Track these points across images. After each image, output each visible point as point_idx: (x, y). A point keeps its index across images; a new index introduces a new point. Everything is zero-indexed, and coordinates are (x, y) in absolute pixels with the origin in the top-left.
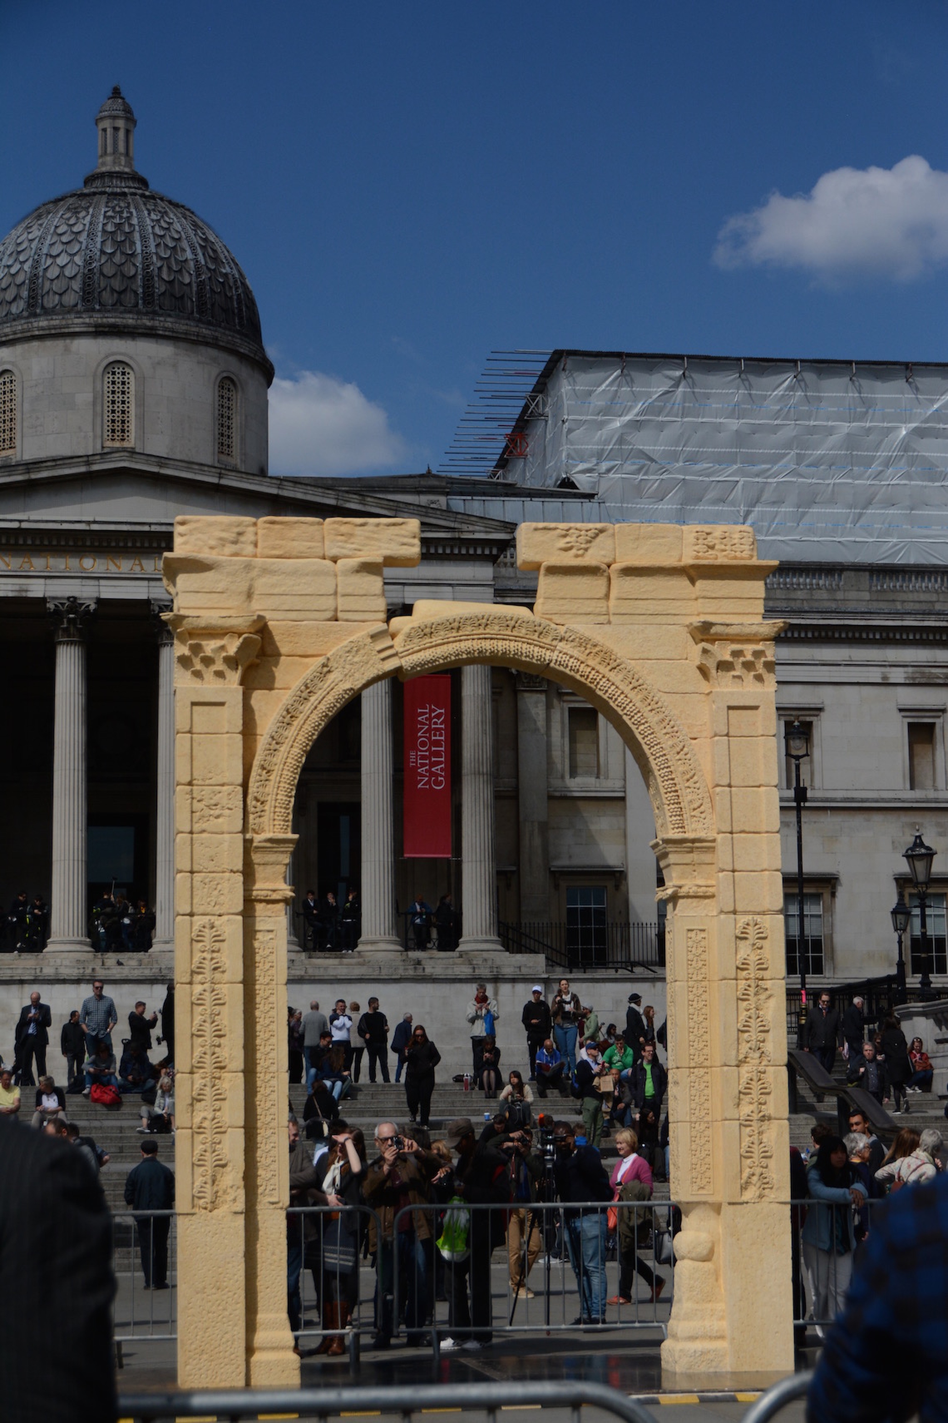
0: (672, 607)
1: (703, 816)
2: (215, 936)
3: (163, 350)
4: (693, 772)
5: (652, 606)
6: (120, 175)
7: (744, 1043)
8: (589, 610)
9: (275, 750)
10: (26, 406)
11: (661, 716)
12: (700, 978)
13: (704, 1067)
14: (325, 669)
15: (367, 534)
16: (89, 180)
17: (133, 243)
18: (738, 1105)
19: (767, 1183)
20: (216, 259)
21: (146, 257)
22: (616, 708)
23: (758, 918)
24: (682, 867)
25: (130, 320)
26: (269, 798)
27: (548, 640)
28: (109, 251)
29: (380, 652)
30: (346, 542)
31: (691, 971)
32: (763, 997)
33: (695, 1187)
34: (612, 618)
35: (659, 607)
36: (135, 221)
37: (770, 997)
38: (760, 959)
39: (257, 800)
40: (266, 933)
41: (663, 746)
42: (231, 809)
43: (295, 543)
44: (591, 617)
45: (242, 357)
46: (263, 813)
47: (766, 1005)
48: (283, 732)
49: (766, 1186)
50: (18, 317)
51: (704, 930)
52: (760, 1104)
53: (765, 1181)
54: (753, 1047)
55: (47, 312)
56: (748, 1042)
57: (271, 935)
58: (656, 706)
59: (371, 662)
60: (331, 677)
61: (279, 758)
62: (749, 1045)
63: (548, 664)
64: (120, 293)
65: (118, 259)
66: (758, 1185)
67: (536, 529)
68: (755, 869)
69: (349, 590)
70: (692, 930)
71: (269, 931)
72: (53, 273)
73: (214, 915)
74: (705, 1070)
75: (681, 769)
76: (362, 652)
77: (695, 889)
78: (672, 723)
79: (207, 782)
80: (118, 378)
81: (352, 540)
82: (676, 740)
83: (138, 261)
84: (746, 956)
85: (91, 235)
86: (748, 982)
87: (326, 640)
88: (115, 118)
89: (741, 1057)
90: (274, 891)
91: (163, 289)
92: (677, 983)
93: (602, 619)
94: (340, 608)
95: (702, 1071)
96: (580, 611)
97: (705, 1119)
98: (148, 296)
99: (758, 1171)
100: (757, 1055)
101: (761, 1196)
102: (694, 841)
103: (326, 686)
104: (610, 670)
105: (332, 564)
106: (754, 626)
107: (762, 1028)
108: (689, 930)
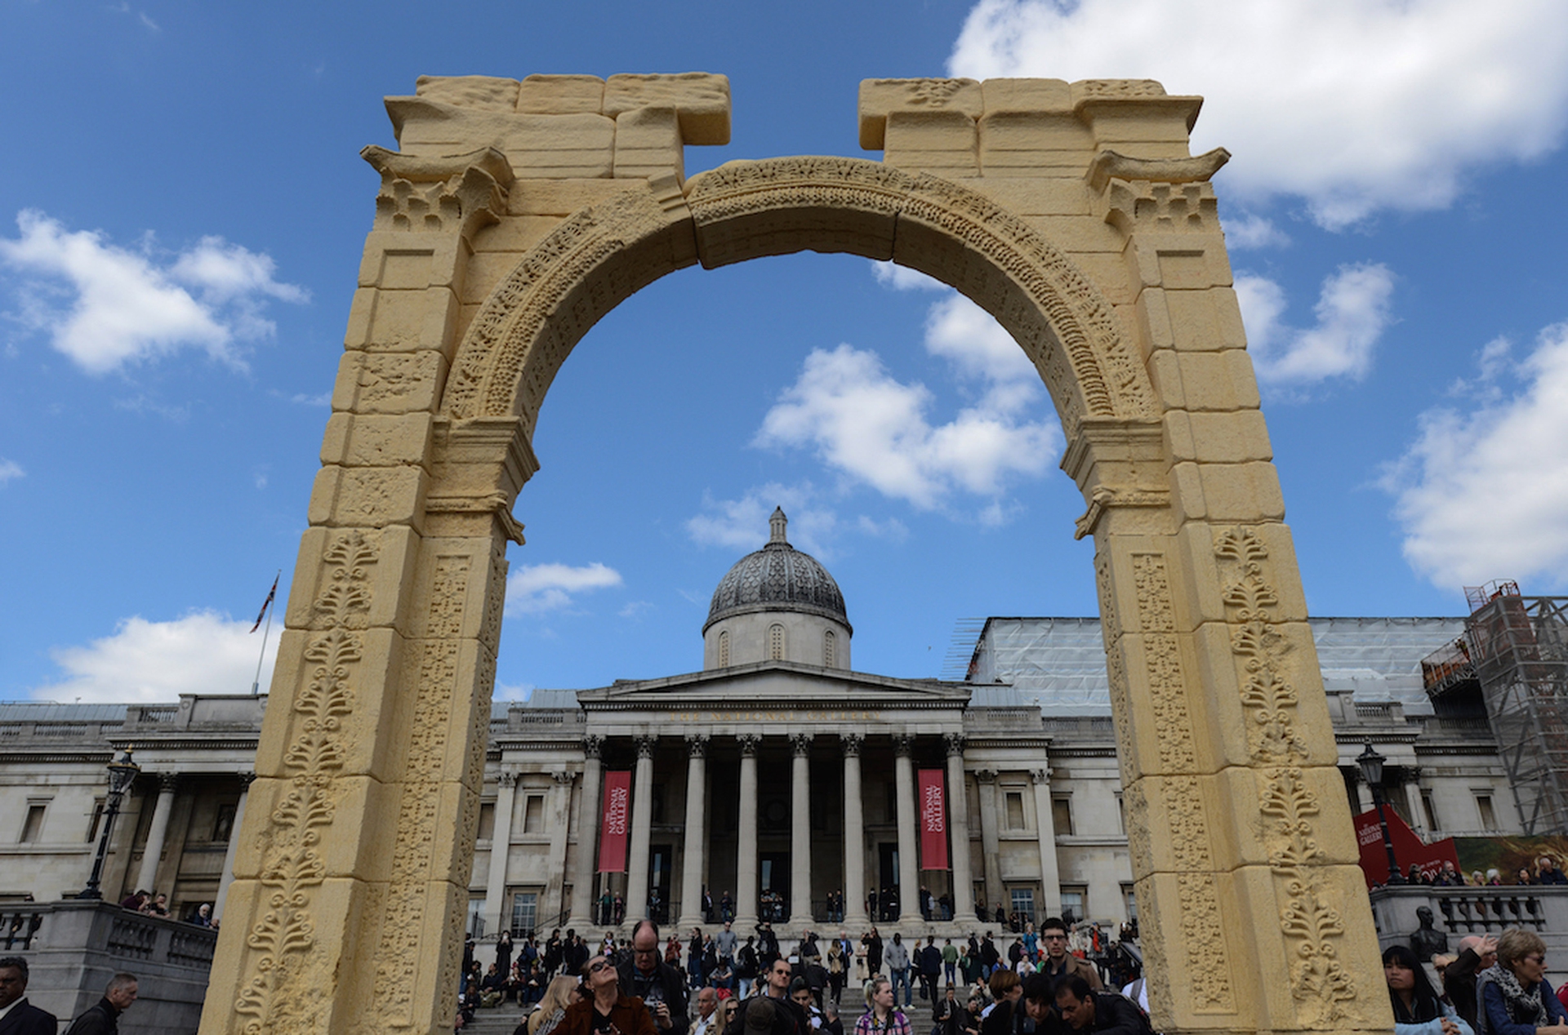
0: (1064, 159)
1: (1138, 392)
2: (361, 556)
3: (799, 618)
4: (1115, 337)
5: (1037, 158)
6: (780, 544)
7: (1256, 728)
8: (952, 162)
9: (502, 315)
10: (734, 648)
11: (1062, 271)
12: (1163, 627)
13: (1187, 774)
14: (586, 221)
15: (657, 87)
16: (766, 547)
17: (784, 570)
18: (1263, 835)
19: (1343, 989)
20: (824, 577)
21: (790, 576)
22: (996, 263)
23: (1249, 529)
24: (1113, 465)
25: (782, 605)
26: (484, 374)
27: (897, 188)
28: (773, 573)
29: (661, 202)
30: (629, 96)
31: (1146, 617)
32: (1276, 650)
33: (1202, 1001)
34: (984, 171)
35: (1048, 159)
36: (785, 561)
37: (1289, 648)
38: (1262, 590)
39: (467, 376)
40: (457, 561)
41: (1068, 306)
42: (419, 380)
43: (564, 99)
44: (955, 170)
45: (837, 622)
46: (472, 393)
47: (1284, 664)
48: (516, 293)
49: (1340, 996)
50: (730, 606)
51: (1159, 556)
52: (1303, 833)
53: (1337, 985)
54: (1274, 732)
55: (743, 603)
56: (1264, 723)
57: (463, 564)
58: (1054, 259)
59: (650, 214)
60: (591, 231)
61: (506, 325)
62: (1265, 729)
63: (897, 214)
64: (778, 593)
65: (777, 577)
66: (1325, 994)
67: (878, 84)
68: (1231, 459)
69: (630, 143)
70: (1141, 555)
71: (460, 557)
72: (746, 586)
73: (368, 526)
74: (1191, 779)
75: (1098, 335)
76: (639, 203)
77: (1137, 495)
78: (1078, 279)
79: (391, 348)
80: (777, 632)
81: (638, 94)
82: (1086, 299)
83: (786, 578)
84: (1236, 585)
85: (765, 568)
86: (1248, 626)
87: (593, 197)
88: (778, 519)
89: (1255, 750)
90: (477, 498)
91: (798, 590)
92: (1125, 636)
93: (970, 172)
94: (616, 164)
95: (1187, 780)
96: (939, 164)
97: (1203, 867)
98: (791, 594)
99: (1322, 964)
100: (1283, 745)
101: (1335, 1017)
102: (1127, 424)
103: (583, 241)
104: (985, 221)
105: (610, 121)
106: (1181, 163)
107: (1283, 701)
108: (1135, 556)
